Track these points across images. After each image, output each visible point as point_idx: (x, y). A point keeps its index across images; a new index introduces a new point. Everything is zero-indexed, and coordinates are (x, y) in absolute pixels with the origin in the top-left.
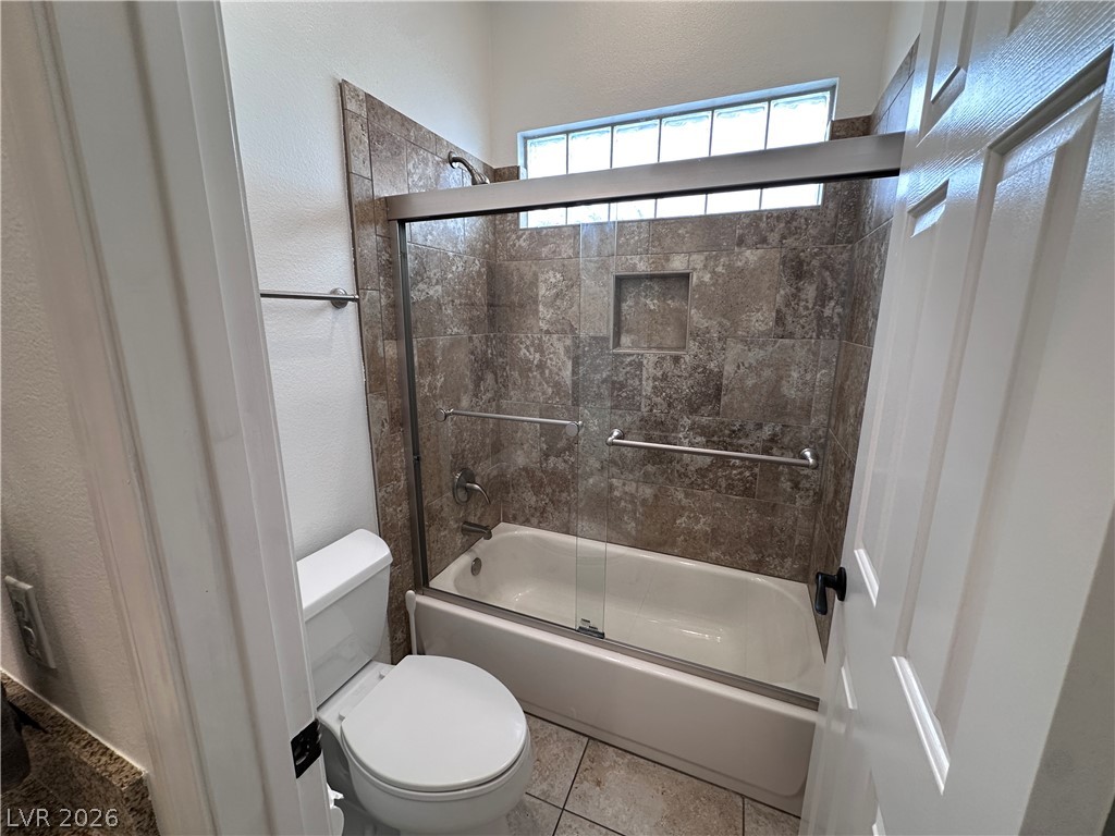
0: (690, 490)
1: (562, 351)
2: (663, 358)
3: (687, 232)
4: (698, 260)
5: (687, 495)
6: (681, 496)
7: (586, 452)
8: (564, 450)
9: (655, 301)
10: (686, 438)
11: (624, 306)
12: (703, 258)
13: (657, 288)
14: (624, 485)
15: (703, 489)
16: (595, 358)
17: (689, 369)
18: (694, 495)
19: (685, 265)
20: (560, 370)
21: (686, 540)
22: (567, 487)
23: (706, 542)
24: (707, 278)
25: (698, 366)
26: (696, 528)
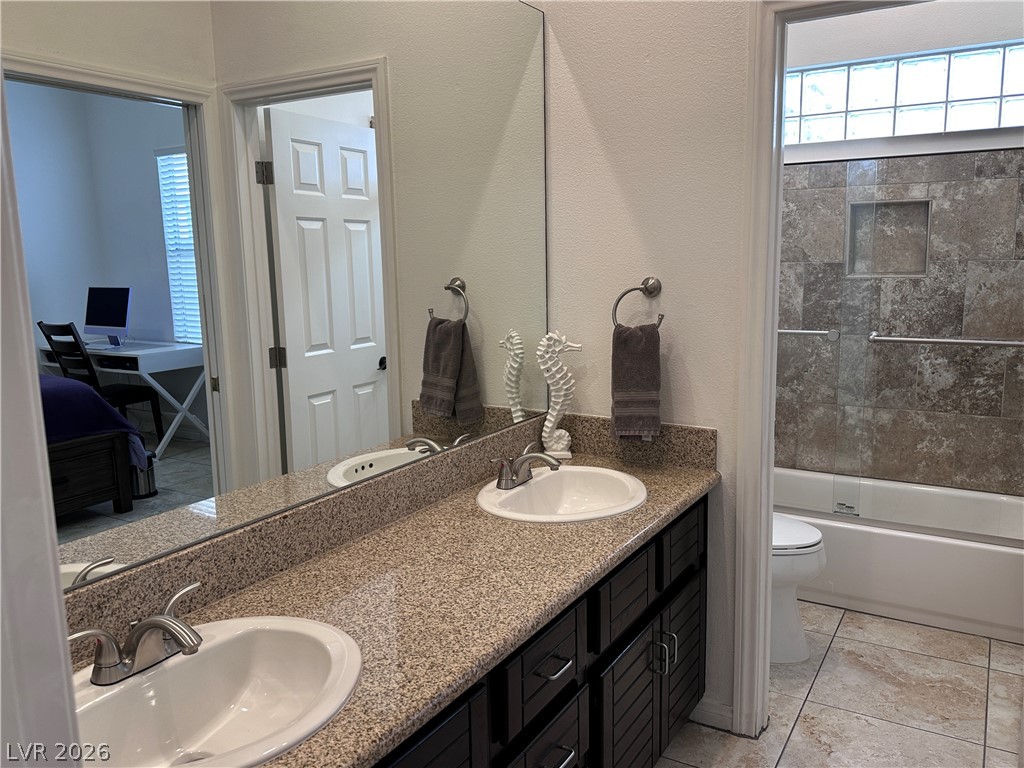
0: (932, 413)
1: (793, 278)
2: (903, 282)
3: (927, 164)
4: (938, 189)
5: (928, 418)
6: (922, 419)
7: (817, 380)
8: (791, 379)
9: (893, 227)
10: (926, 359)
11: (860, 233)
12: (942, 187)
13: (894, 215)
14: (859, 411)
15: (946, 411)
16: (830, 284)
17: (929, 291)
18: (936, 418)
19: (924, 194)
20: (790, 297)
21: (927, 465)
22: (795, 418)
23: (950, 466)
24: (946, 205)
25: (939, 288)
26: (938, 452)
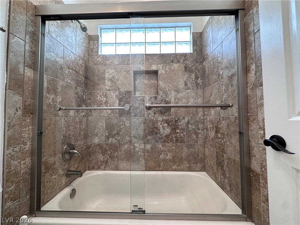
0: (164, 144)
1: (114, 97)
2: (152, 98)
3: (156, 58)
4: (160, 67)
5: (163, 146)
6: (161, 146)
7: (125, 134)
8: (115, 135)
9: (147, 81)
10: (161, 124)
11: (137, 82)
12: (162, 66)
13: (147, 77)
14: (140, 145)
15: (168, 143)
16: (127, 98)
17: (160, 101)
18: (165, 145)
19: (156, 68)
20: (114, 104)
21: (164, 164)
22: (117, 150)
23: (171, 163)
24: (163, 72)
25: (163, 99)
26: (167, 158)
